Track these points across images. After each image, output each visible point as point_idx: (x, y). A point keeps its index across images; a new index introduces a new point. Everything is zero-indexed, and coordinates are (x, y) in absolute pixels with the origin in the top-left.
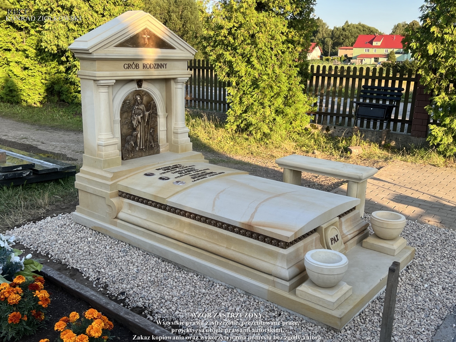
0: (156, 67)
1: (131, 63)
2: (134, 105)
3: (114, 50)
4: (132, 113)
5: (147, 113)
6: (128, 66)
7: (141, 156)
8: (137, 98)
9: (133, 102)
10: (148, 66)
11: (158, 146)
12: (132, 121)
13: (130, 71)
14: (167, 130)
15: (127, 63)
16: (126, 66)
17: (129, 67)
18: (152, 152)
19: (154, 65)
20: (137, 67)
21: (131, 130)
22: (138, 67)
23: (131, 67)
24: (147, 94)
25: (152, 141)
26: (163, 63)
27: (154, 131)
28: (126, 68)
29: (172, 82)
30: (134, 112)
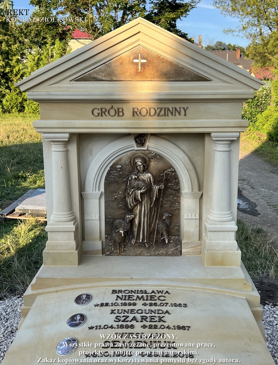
0: (163, 112)
1: (108, 106)
2: (131, 172)
3: (71, 85)
4: (127, 185)
5: (156, 188)
6: (100, 112)
7: (140, 255)
8: (136, 163)
9: (129, 168)
10: (144, 112)
11: (179, 242)
12: (125, 198)
13: (105, 119)
14: (199, 219)
15: (99, 106)
16: (96, 112)
17: (102, 113)
18: (162, 251)
19: (158, 111)
20: (119, 113)
21: (123, 211)
22: (121, 114)
23: (107, 113)
24: (158, 157)
25: (165, 233)
26: (178, 106)
27: (170, 218)
28: (96, 114)
29: (207, 139)
30: (130, 183)
